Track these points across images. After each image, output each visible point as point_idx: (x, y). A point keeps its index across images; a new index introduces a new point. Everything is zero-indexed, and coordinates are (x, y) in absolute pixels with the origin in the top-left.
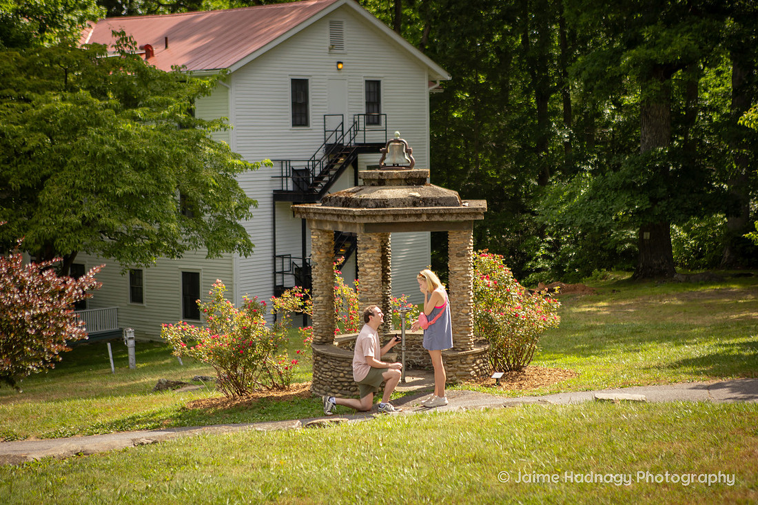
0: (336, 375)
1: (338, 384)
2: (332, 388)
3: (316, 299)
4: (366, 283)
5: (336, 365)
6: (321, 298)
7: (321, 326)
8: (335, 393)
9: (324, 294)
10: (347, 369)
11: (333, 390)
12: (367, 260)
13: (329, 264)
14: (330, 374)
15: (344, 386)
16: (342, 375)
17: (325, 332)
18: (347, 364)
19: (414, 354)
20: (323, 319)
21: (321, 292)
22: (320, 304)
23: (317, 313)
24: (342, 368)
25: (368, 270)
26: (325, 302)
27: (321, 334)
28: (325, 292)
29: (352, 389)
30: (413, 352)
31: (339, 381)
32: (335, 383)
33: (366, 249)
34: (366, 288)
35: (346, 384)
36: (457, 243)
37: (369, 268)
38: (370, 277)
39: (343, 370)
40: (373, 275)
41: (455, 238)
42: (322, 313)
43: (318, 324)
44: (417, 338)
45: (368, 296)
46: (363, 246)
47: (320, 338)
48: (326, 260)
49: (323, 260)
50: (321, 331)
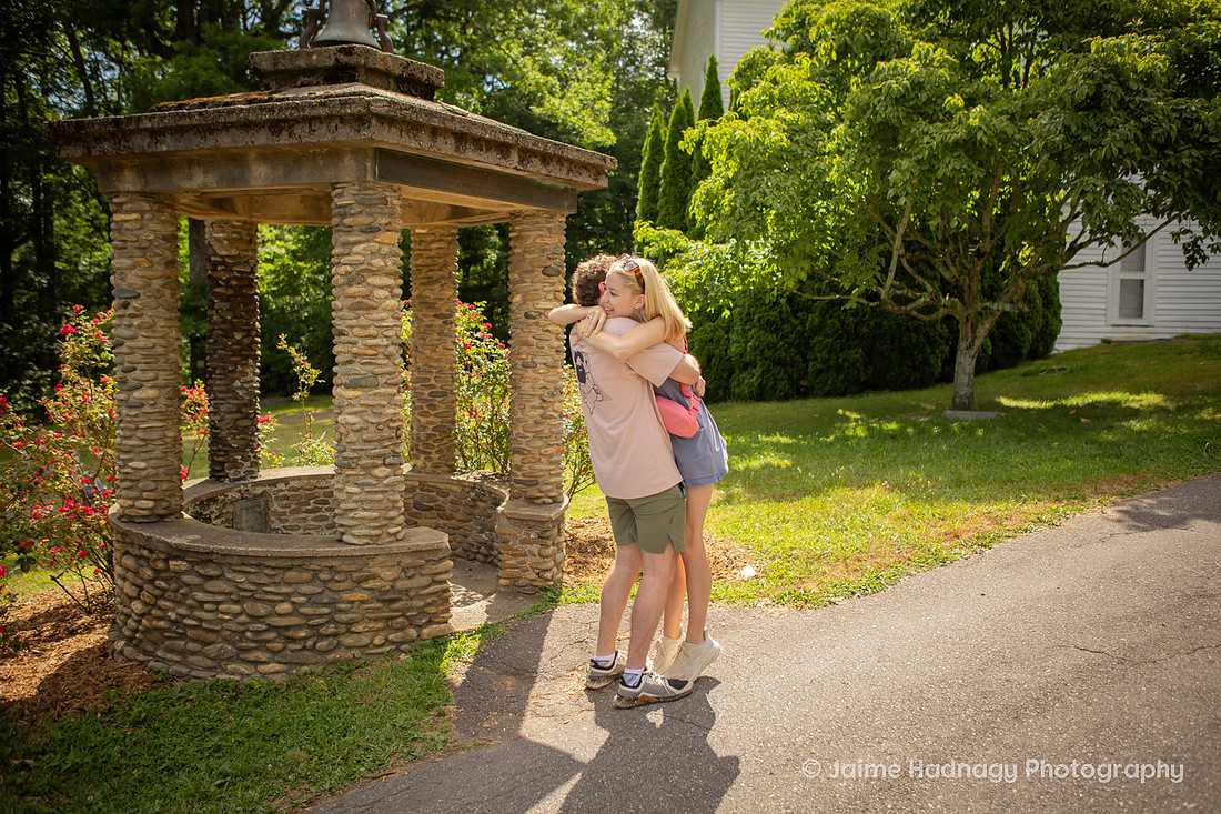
0: (262, 609)
1: (272, 635)
2: (246, 650)
3: (136, 394)
4: (372, 331)
5: (264, 580)
6: (152, 393)
7: (152, 471)
8: (256, 663)
9: (160, 382)
10: (305, 589)
11: (252, 656)
12: (378, 262)
13: (173, 295)
14: (237, 608)
15: (293, 640)
16: (285, 607)
17: (165, 486)
18: (306, 576)
19: (315, 519)
20: (157, 453)
21: (151, 375)
22: (147, 409)
23: (140, 434)
24: (285, 589)
25: (383, 293)
26: (163, 401)
27: (152, 495)
28: (162, 375)
29: (322, 644)
30: (312, 515)
31: (271, 628)
32: (256, 632)
33: (371, 230)
34: (370, 347)
35: (303, 634)
36: (547, 240)
37: (382, 287)
38: (383, 315)
39: (289, 595)
40: (392, 310)
41: (540, 229)
42: (155, 435)
43: (143, 465)
44: (324, 484)
45: (378, 370)
46: (364, 220)
47: (151, 504)
48: (165, 286)
49: (156, 284)
50: (153, 485)
